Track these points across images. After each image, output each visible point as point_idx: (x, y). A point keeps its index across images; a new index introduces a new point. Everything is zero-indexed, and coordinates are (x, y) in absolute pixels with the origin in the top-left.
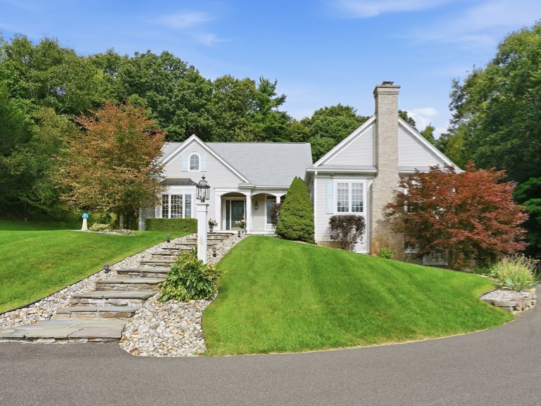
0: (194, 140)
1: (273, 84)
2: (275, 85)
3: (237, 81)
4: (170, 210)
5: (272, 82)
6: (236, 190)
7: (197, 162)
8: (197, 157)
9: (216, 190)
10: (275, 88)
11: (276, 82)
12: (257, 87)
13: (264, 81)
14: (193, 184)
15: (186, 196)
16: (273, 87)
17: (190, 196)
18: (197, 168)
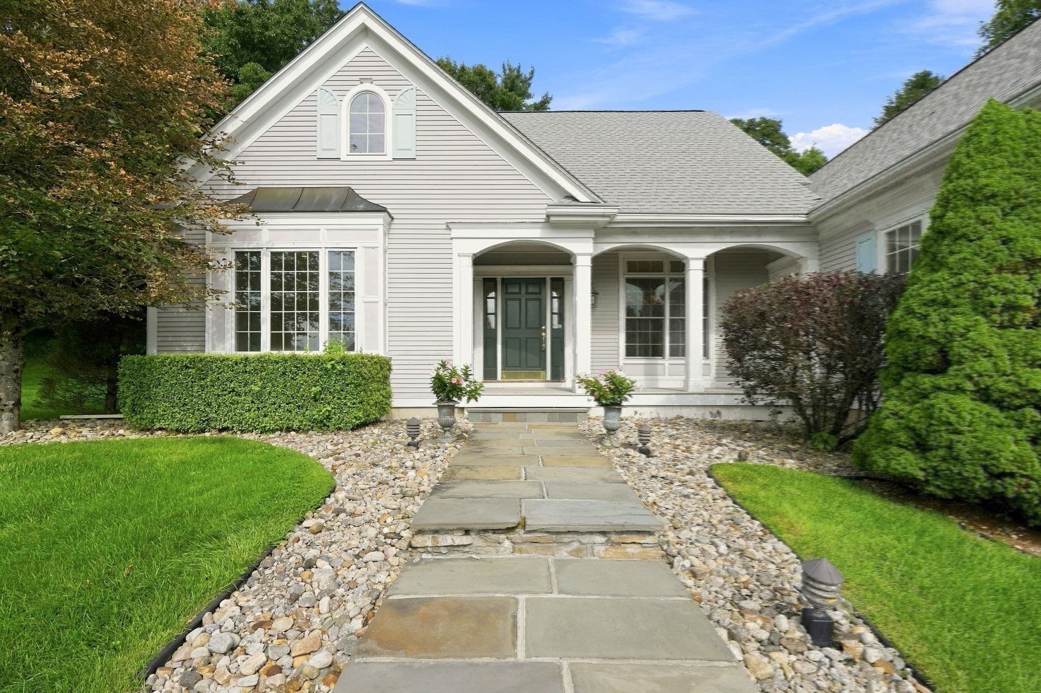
0: (365, 31)
1: (528, 76)
2: (531, 78)
3: (463, 68)
4: (266, 314)
5: (525, 72)
6: (534, 234)
7: (378, 123)
8: (376, 102)
9: (455, 233)
10: (529, 85)
11: (532, 73)
12: (499, 81)
13: (510, 69)
14: (361, 207)
15: (334, 254)
16: (527, 82)
17: (349, 255)
18: (378, 145)
